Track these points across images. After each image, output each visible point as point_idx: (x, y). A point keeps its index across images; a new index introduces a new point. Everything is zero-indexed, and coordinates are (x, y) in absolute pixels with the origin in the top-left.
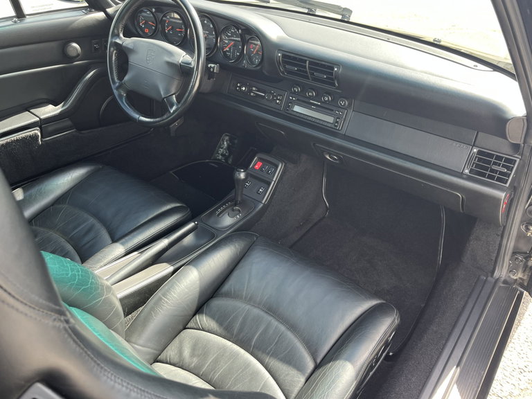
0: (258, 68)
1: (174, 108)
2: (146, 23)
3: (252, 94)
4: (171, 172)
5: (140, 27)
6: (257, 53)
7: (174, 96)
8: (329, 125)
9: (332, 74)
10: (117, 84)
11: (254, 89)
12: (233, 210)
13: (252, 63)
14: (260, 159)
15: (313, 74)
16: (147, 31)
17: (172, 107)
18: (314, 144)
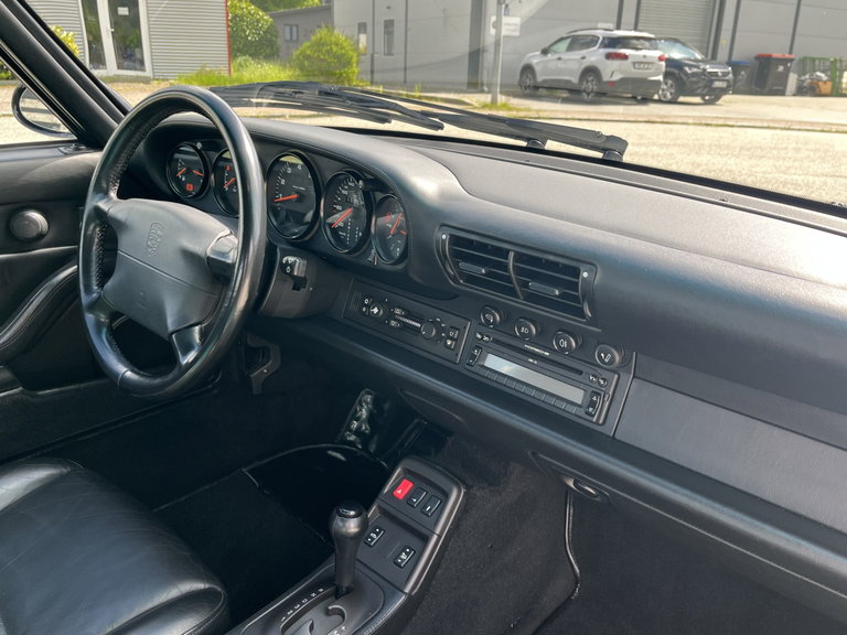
0: (400, 267)
1: (191, 356)
2: (188, 172)
3: (393, 323)
4: (244, 470)
5: (178, 181)
6: (398, 233)
7: (197, 328)
8: (574, 410)
9: (574, 286)
10: (95, 295)
11: (398, 311)
12: (328, 613)
13: (389, 254)
14: (409, 473)
15: (525, 285)
16: (190, 187)
17: (186, 352)
18: (534, 454)
